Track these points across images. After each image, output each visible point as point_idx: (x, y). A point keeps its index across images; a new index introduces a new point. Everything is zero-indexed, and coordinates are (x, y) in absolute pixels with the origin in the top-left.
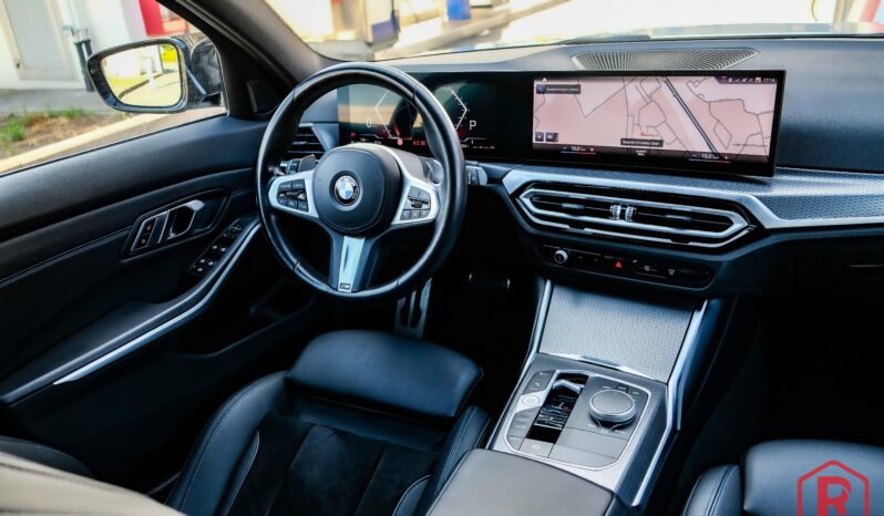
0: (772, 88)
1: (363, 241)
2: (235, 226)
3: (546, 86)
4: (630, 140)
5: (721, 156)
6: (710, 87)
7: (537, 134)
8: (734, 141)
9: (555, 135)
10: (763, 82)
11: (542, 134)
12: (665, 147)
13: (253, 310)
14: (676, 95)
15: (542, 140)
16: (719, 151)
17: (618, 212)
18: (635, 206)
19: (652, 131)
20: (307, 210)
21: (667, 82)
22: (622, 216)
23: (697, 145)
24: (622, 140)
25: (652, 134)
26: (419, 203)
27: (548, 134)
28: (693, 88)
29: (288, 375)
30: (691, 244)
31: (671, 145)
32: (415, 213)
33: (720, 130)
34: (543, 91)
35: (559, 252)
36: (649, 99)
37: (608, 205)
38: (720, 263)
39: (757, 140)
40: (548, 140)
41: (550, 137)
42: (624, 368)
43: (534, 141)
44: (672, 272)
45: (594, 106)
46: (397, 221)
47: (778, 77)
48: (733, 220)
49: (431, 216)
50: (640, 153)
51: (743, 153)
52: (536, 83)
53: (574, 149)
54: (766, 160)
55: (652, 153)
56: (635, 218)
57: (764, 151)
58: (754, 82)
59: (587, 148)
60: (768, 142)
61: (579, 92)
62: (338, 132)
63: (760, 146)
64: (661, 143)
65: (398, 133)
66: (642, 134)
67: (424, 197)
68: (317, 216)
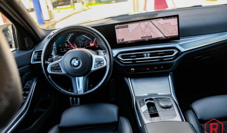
0: (176, 19)
1: (82, 77)
2: (28, 84)
3: (119, 27)
4: (143, 37)
5: (167, 37)
6: (161, 21)
7: (118, 40)
8: (170, 33)
9: (123, 40)
10: (174, 18)
11: (119, 40)
12: (153, 37)
13: (35, 111)
14: (153, 24)
15: (120, 41)
16: (166, 36)
17: (146, 55)
18: (150, 53)
19: (149, 34)
20: (62, 72)
21: (151, 21)
22: (147, 56)
23: (160, 35)
24: (141, 37)
25: (149, 35)
26: (99, 62)
27: (121, 39)
28: (157, 22)
29: (60, 126)
30: (164, 59)
31: (154, 37)
32: (99, 65)
33: (165, 31)
34: (118, 28)
35: (132, 69)
36: (147, 26)
37: (143, 54)
38: (173, 62)
39: (175, 32)
40: (121, 41)
41: (122, 40)
42: (159, 94)
43: (117, 42)
44: (162, 67)
45: (133, 30)
46: (93, 69)
47: (177, 16)
48: (174, 51)
49: (105, 65)
50: (147, 40)
51: (172, 35)
52: (116, 26)
53: (129, 42)
54: (178, 36)
55: (149, 39)
56: (151, 56)
57: (177, 34)
58: (172, 18)
59: (132, 41)
60: (177, 32)
61: (128, 27)
62: (56, 49)
63: (176, 33)
64: (151, 36)
65: (76, 47)
66: (146, 35)
67: (101, 60)
68: (65, 73)
